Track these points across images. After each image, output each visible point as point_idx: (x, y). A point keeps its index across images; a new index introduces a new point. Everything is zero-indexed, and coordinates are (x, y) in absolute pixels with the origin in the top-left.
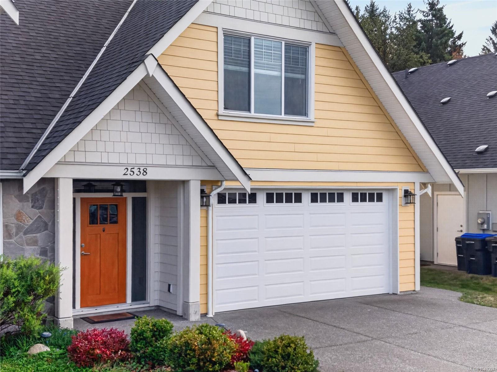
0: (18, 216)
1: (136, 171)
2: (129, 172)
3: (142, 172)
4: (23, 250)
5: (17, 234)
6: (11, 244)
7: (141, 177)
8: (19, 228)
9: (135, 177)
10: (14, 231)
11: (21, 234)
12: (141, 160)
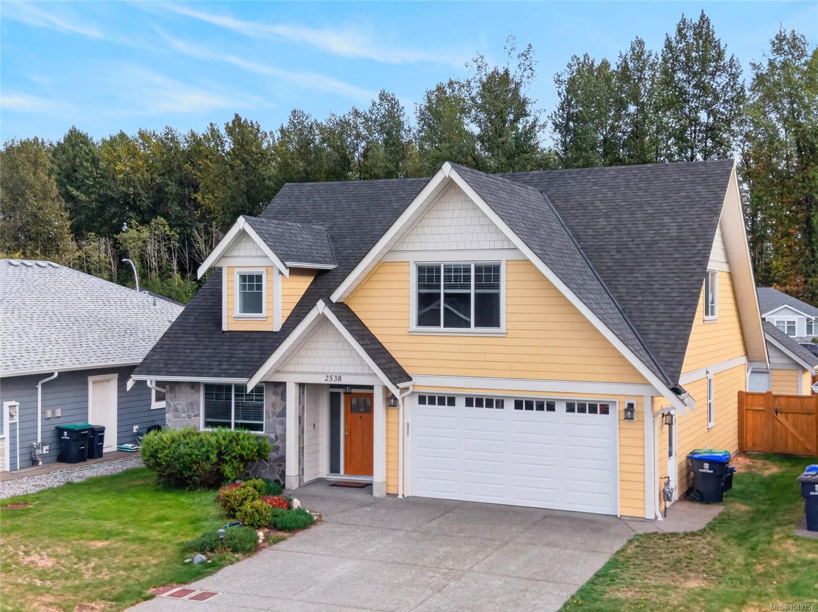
0: (274, 405)
1: (334, 378)
2: (329, 379)
3: (338, 378)
4: (275, 427)
5: (272, 417)
6: (270, 423)
7: (337, 382)
8: (274, 413)
9: (333, 382)
10: (271, 415)
11: (275, 417)
12: (338, 370)
